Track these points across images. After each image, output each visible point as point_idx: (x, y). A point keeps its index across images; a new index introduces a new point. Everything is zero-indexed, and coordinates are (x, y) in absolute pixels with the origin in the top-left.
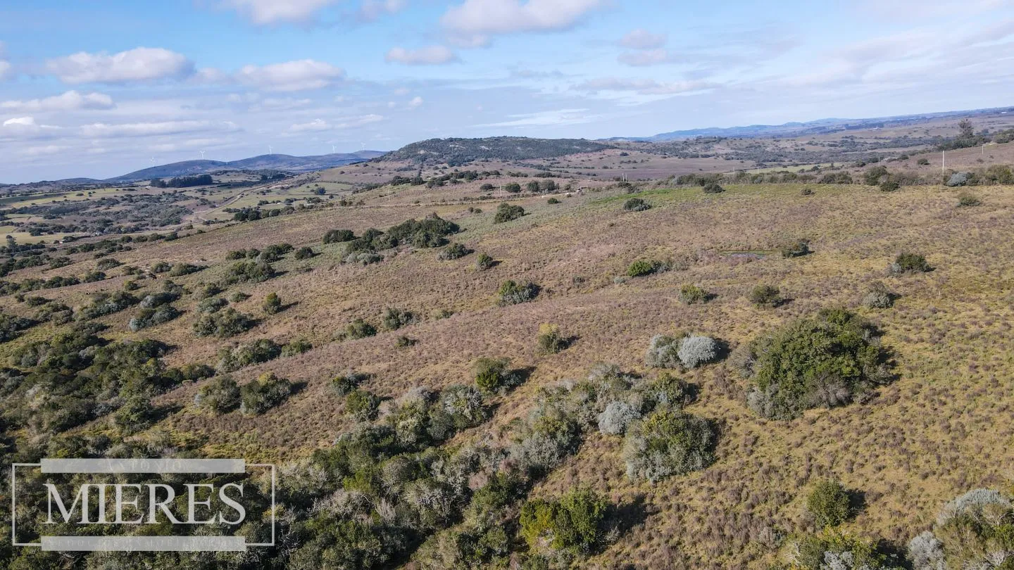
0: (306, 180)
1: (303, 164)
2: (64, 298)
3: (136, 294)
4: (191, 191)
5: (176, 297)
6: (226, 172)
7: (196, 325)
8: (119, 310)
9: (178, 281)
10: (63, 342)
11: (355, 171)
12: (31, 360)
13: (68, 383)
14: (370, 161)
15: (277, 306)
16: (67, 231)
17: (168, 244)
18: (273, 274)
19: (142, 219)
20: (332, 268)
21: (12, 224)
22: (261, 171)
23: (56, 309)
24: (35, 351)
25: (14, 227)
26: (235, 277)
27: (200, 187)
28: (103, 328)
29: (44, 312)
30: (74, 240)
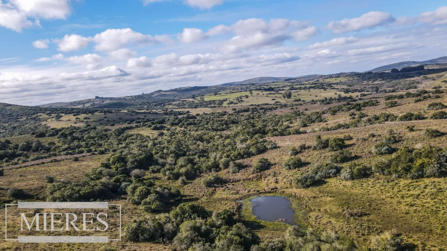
30: (365, 95)
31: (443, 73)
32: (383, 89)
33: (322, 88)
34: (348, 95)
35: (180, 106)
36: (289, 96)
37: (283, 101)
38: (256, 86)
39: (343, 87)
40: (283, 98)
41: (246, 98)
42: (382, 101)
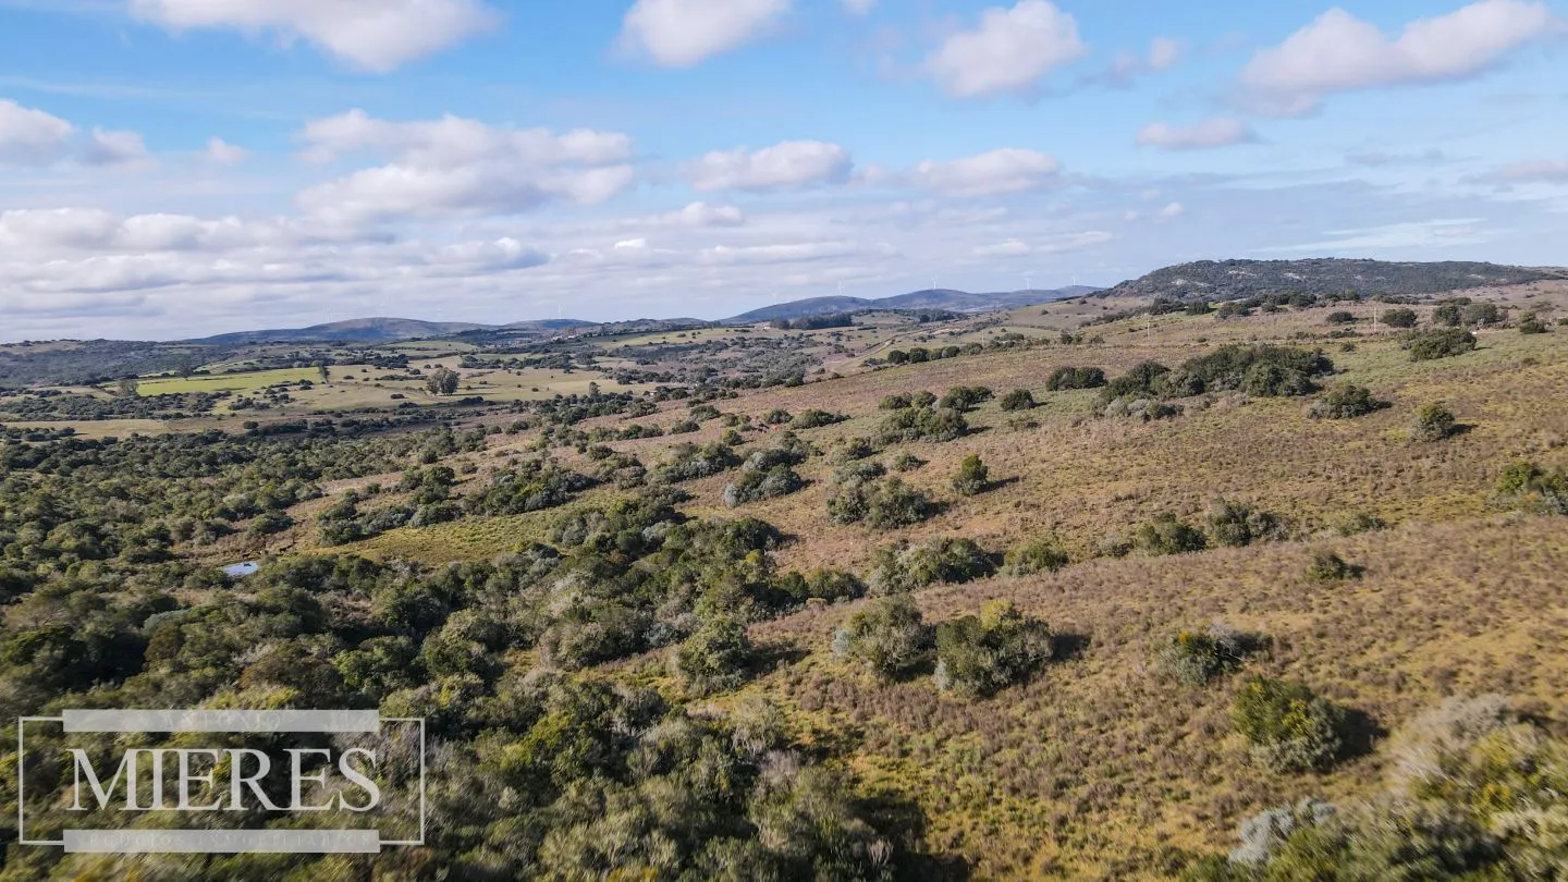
0: (987, 323)
1: (981, 305)
2: (638, 452)
3: (738, 451)
4: (821, 335)
5: (799, 459)
6: (871, 311)
7: (833, 503)
8: (712, 472)
9: (804, 435)
10: (623, 512)
11: (1067, 311)
12: (575, 537)
13: (616, 578)
14: (1090, 296)
15: (980, 481)
16: (661, 380)
17: (788, 392)
18: (963, 431)
19: (755, 369)
20: (1077, 423)
21: (599, 369)
22: (920, 311)
23: (624, 464)
24: (583, 522)
25: (600, 373)
26: (897, 432)
27: (835, 330)
28: (684, 498)
29: (608, 468)
35: (32, 411)
36: (451, 387)
38: (351, 350)
40: (429, 392)
41: (302, 389)
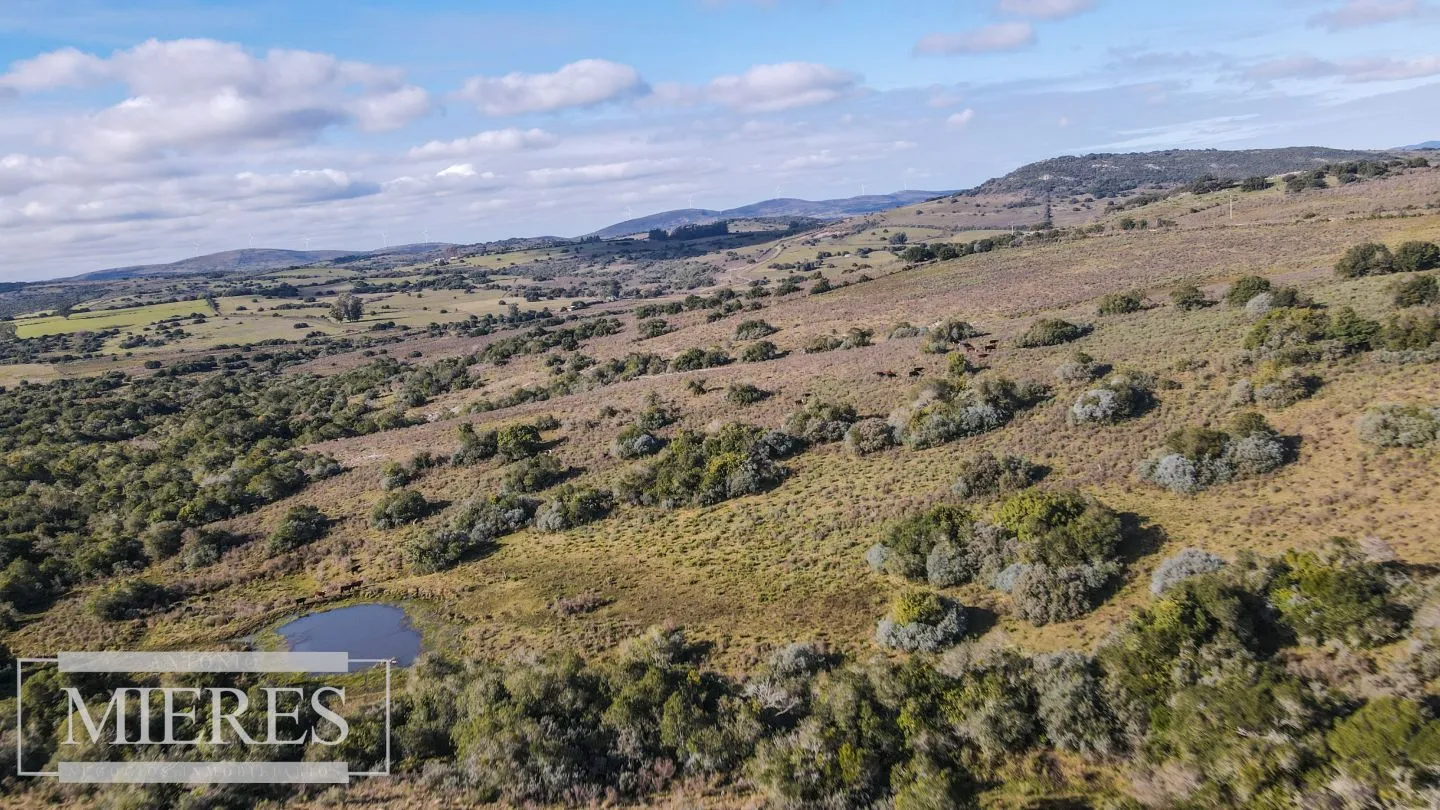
1: (821, 211)
11: (939, 210)
30: (585, 306)
31: (771, 244)
32: (630, 288)
33: (461, 287)
34: (538, 306)
36: (356, 313)
37: (336, 331)
39: (522, 281)
40: (333, 320)
42: (631, 322)
